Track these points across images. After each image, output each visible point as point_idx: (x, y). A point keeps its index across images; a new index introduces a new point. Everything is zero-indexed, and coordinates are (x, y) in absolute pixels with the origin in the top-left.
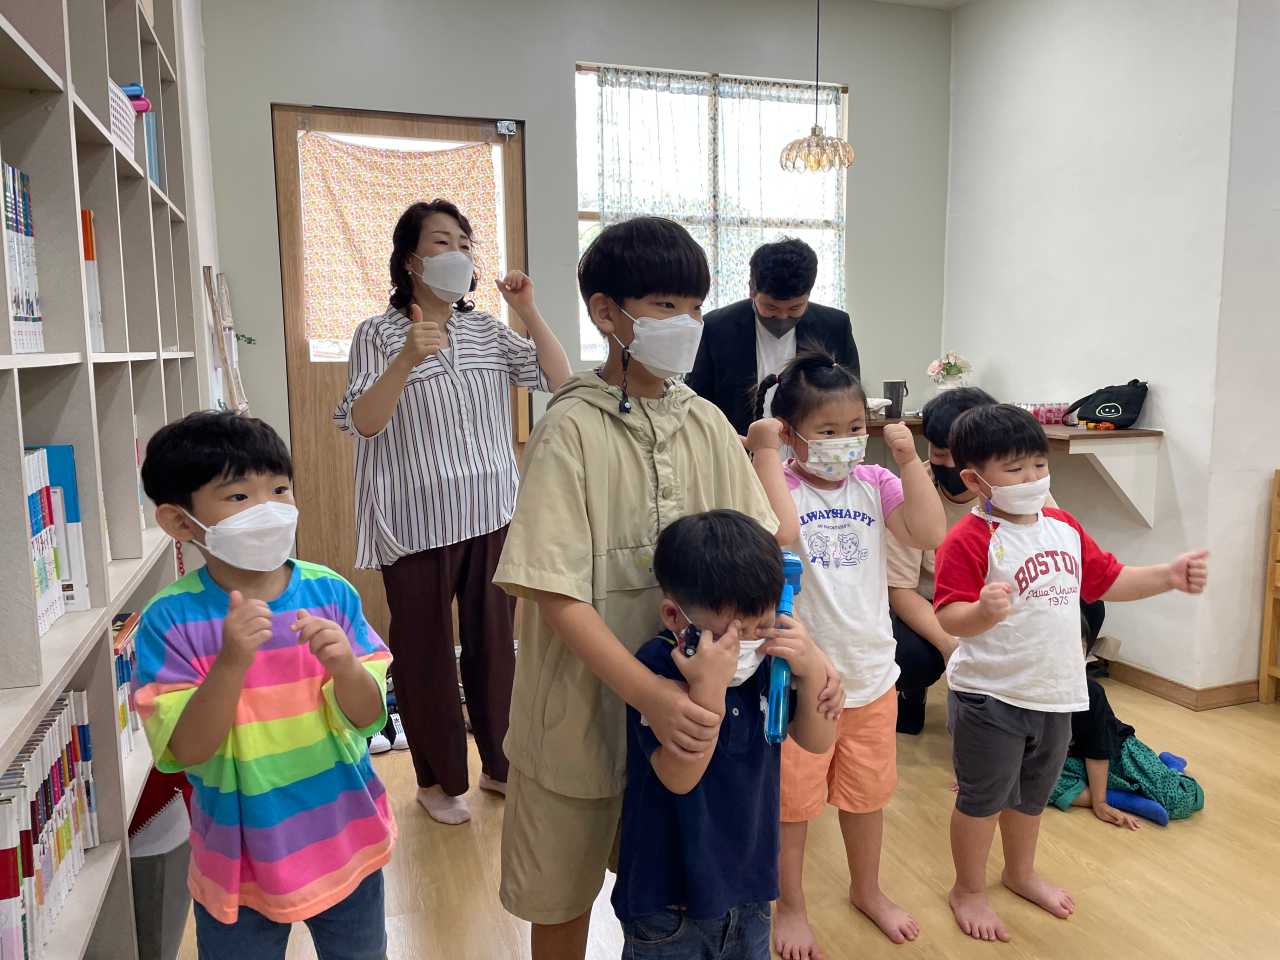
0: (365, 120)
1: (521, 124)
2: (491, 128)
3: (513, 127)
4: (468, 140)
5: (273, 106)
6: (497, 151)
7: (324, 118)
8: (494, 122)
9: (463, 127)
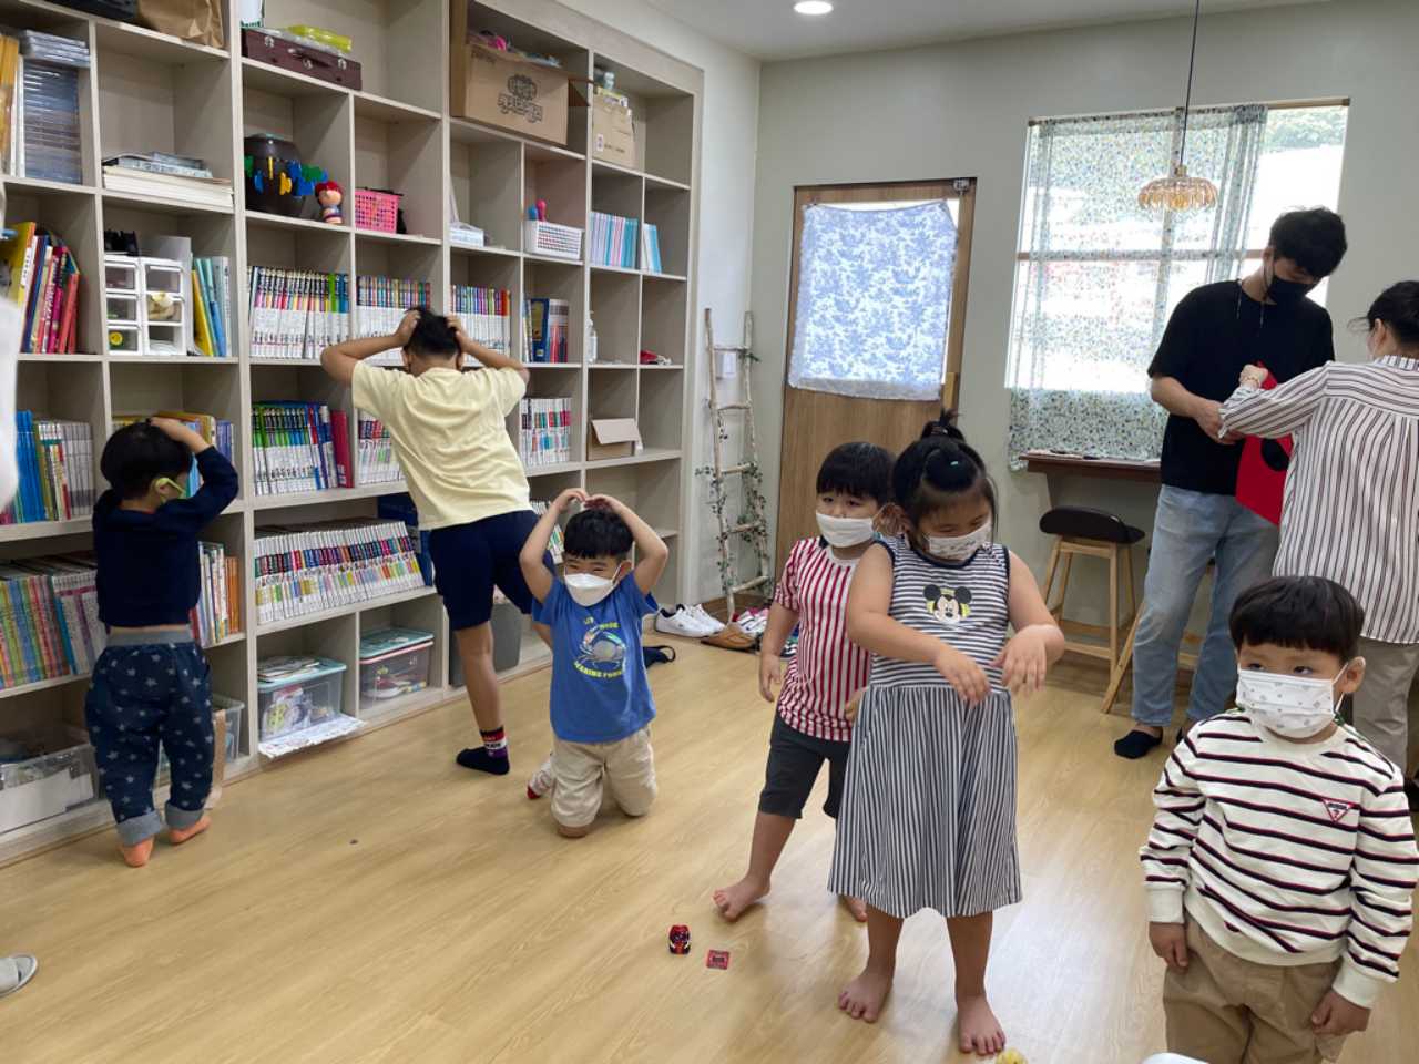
0: (855, 191)
1: (973, 180)
2: (948, 188)
3: (965, 183)
4: (931, 198)
5: (796, 189)
6: (954, 205)
7: (826, 193)
8: (950, 181)
9: (928, 189)
